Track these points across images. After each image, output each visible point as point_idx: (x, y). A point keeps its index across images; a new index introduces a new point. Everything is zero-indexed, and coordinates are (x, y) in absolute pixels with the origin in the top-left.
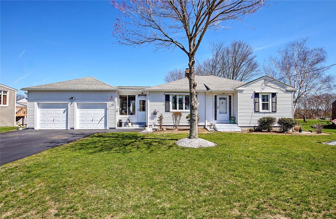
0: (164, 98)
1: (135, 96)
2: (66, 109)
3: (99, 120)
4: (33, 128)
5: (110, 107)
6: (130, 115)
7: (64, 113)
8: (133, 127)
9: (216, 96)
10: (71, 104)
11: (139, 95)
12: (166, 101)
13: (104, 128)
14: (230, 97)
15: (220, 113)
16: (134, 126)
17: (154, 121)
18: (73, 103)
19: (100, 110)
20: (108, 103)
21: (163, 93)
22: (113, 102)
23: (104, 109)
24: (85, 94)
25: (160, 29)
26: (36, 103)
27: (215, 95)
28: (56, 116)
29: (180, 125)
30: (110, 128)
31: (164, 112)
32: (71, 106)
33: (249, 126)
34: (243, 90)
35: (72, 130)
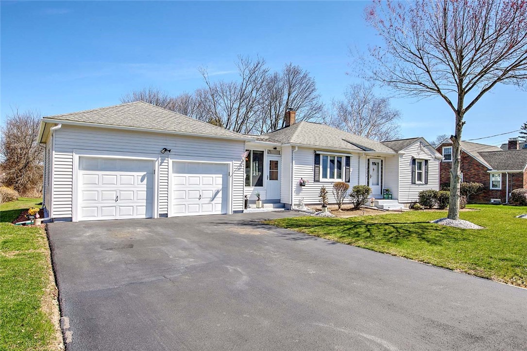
0: (312, 158)
1: (263, 152)
2: (145, 173)
3: (211, 195)
4: (70, 219)
5: (235, 172)
6: (255, 186)
7: (142, 180)
8: (264, 209)
9: (369, 160)
10: (162, 163)
11: (269, 152)
12: (315, 163)
13: (220, 213)
14: (382, 161)
15: (372, 185)
16: (266, 207)
17: (300, 196)
18: (165, 161)
19: (214, 176)
20: (231, 163)
21: (312, 151)
22: (240, 162)
23: (221, 176)
24: (195, 144)
25: (428, 72)
26: (76, 157)
27: (368, 157)
28: (121, 189)
29: (343, 202)
30: (235, 212)
31: (313, 181)
32: (161, 167)
33: (407, 202)
34: (404, 154)
35: (164, 219)
